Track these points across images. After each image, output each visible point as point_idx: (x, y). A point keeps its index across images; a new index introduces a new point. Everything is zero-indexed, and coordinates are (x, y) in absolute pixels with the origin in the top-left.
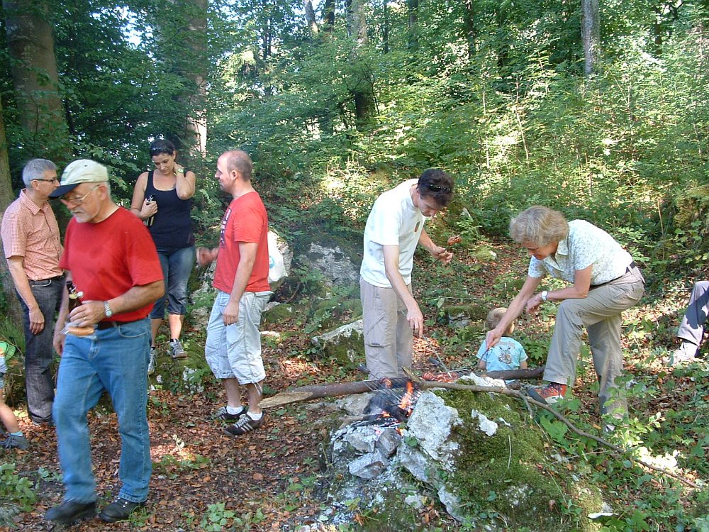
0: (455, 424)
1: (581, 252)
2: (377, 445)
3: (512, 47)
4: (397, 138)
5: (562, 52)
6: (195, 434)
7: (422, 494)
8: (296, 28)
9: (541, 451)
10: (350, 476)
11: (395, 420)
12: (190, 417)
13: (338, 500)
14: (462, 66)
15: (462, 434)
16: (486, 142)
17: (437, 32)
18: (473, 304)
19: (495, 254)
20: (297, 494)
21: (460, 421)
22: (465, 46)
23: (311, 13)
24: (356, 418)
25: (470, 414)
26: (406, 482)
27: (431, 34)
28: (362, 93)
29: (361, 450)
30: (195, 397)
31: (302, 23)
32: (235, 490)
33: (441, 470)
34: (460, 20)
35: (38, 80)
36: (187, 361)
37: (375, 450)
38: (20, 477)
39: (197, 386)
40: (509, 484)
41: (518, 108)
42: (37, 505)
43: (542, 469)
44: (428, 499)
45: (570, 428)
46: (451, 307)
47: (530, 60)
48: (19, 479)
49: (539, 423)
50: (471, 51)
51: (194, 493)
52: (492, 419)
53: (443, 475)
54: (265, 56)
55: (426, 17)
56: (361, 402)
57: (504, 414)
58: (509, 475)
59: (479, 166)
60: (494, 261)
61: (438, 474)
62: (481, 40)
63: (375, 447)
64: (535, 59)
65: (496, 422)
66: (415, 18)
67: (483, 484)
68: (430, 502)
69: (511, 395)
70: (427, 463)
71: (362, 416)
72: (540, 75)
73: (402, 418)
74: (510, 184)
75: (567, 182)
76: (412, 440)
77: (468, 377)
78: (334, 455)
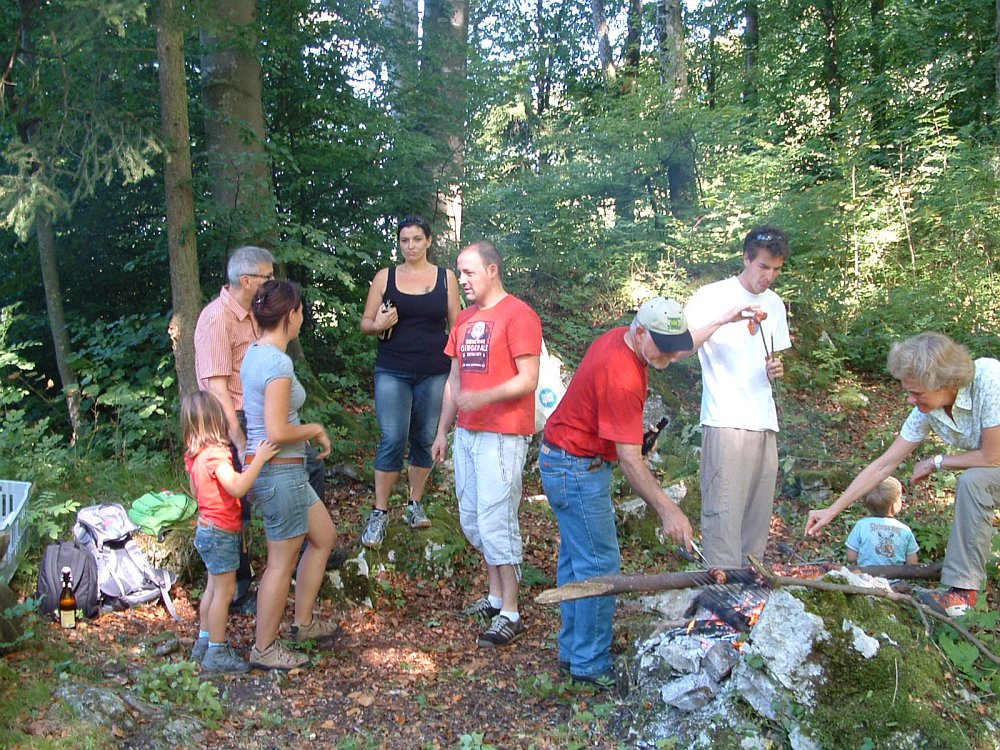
0: (819, 638)
1: (993, 400)
2: (703, 664)
3: (891, 102)
4: (730, 229)
5: (966, 110)
6: (440, 635)
7: (765, 737)
8: (586, 71)
9: (940, 684)
10: (663, 705)
11: (731, 628)
12: (433, 611)
13: (644, 739)
14: (819, 129)
15: (828, 654)
16: (853, 238)
17: (785, 79)
18: (835, 468)
19: (866, 399)
20: (586, 727)
21: (826, 635)
22: (825, 101)
23: (607, 51)
24: (676, 623)
25: (841, 626)
26: (743, 717)
27: (775, 83)
28: (680, 165)
29: (680, 668)
30: (441, 583)
31: (594, 64)
32: (497, 716)
33: (795, 703)
34: (819, 63)
35: (240, 137)
36: (430, 532)
37: (700, 670)
38: (202, 681)
39: (444, 568)
40: (893, 729)
41: (902, 191)
42: (224, 721)
43: (941, 711)
44: (774, 743)
45: (982, 653)
46: (805, 472)
47: (920, 121)
48: (200, 684)
49: (937, 642)
50: (834, 108)
51: (439, 718)
52: (871, 635)
53: (798, 711)
54: (540, 110)
55: (770, 58)
56: (684, 600)
57: (888, 628)
58: (894, 715)
59: (844, 272)
60: (865, 408)
61: (791, 708)
62: (848, 91)
63: (701, 666)
64: (929, 120)
65: (877, 639)
66: (754, 60)
67: (856, 726)
68: (777, 748)
69: (899, 601)
70: (775, 692)
71: (683, 621)
72: (935, 143)
73: (741, 627)
74: (887, 299)
75: (971, 297)
76: (755, 658)
77: (838, 573)
78: (641, 674)
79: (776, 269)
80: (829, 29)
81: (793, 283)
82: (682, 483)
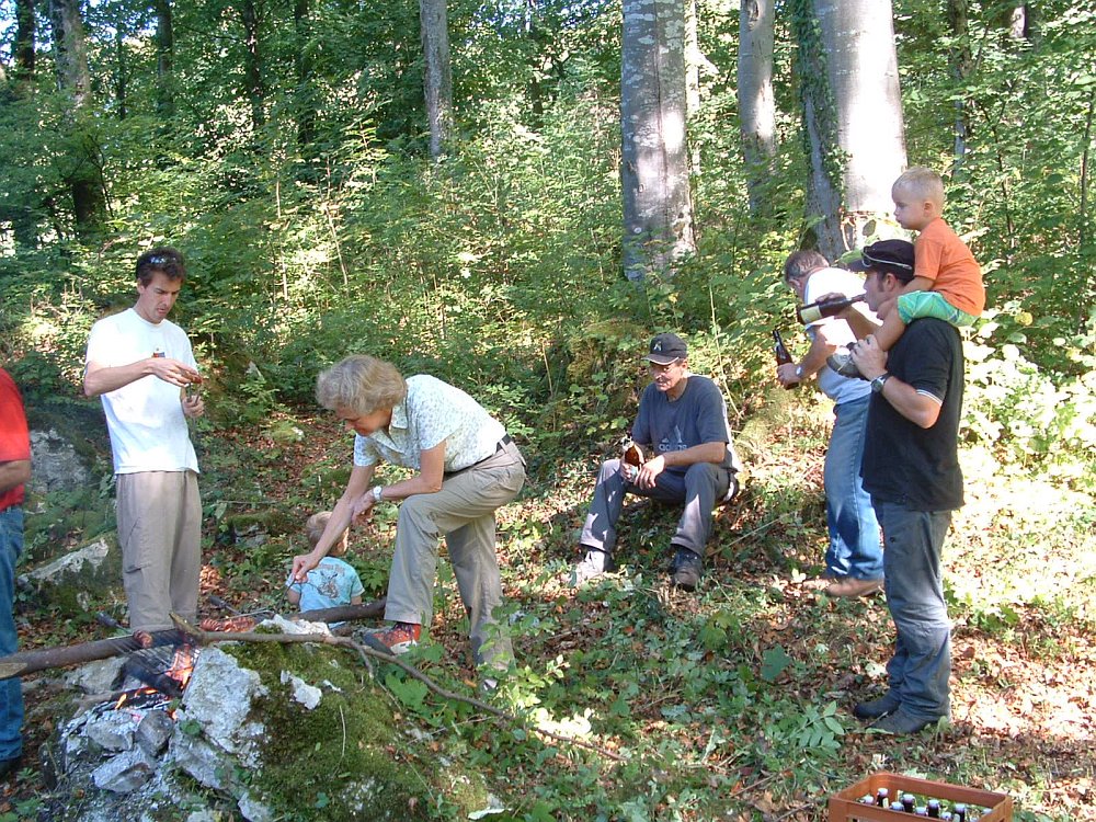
0: (257, 694)
1: (427, 422)
2: (136, 738)
3: (319, 112)
5: (396, 121)
7: (213, 808)
9: (391, 727)
10: (97, 791)
11: (163, 695)
14: (242, 142)
15: (269, 709)
16: (281, 259)
17: (203, 87)
18: (271, 510)
19: (301, 433)
21: (264, 690)
22: (248, 110)
24: (101, 698)
25: (279, 678)
26: (186, 791)
27: (193, 91)
28: (85, 182)
29: (111, 747)
33: (240, 768)
34: (239, 70)
37: (133, 747)
40: (346, 780)
41: (330, 208)
43: (394, 753)
44: (223, 814)
45: (431, 689)
46: (238, 517)
47: (347, 133)
49: (384, 683)
50: (257, 119)
52: (312, 684)
53: (245, 775)
55: (187, 63)
56: (108, 670)
57: (330, 675)
58: (345, 766)
59: (272, 297)
60: (300, 443)
61: (236, 774)
62: (271, 100)
63: (134, 741)
64: (356, 132)
65: (319, 687)
66: (167, 64)
67: (307, 783)
68: (228, 818)
69: (339, 645)
70: (217, 758)
71: (110, 694)
72: (363, 156)
73: (173, 692)
74: (320, 323)
75: (407, 318)
76: (191, 724)
77: (271, 622)
78: (68, 759)
79: (174, 293)
80: (250, 33)
81: (215, 312)
82: (103, 541)
